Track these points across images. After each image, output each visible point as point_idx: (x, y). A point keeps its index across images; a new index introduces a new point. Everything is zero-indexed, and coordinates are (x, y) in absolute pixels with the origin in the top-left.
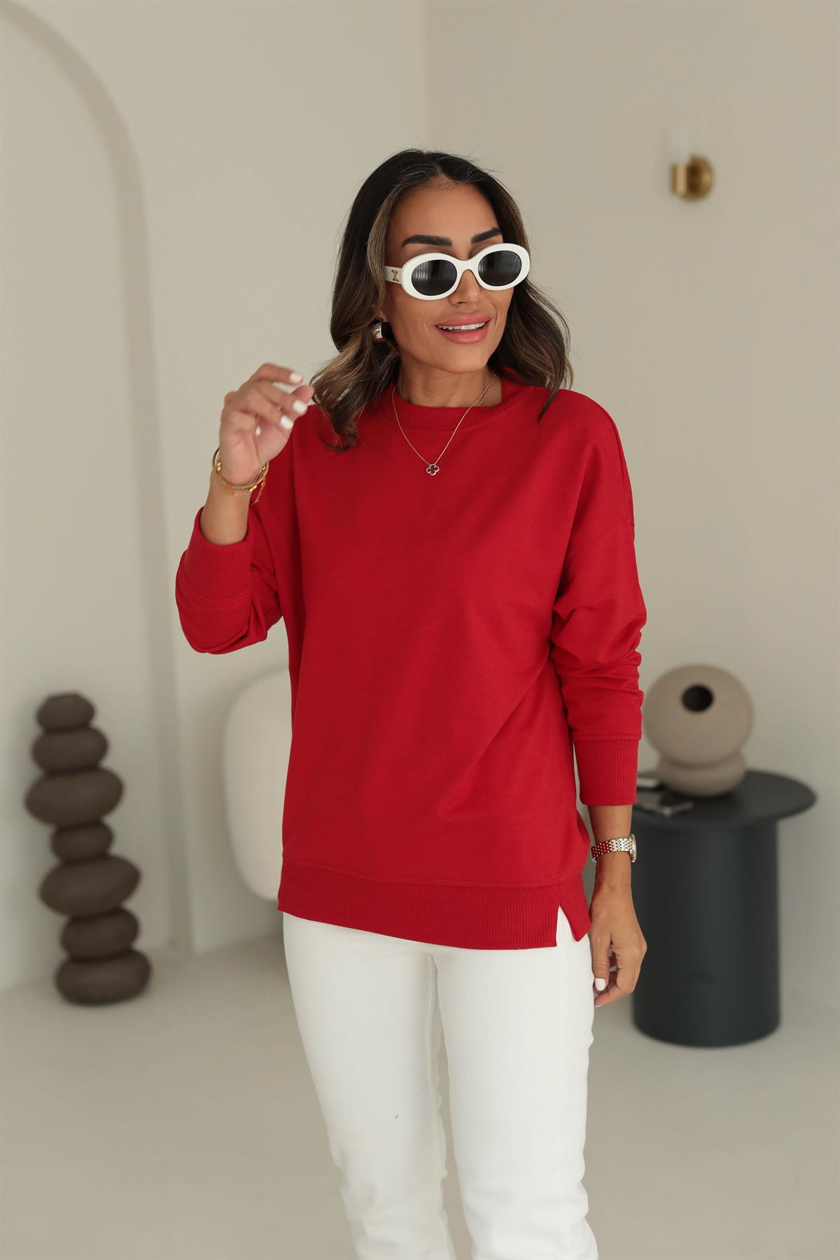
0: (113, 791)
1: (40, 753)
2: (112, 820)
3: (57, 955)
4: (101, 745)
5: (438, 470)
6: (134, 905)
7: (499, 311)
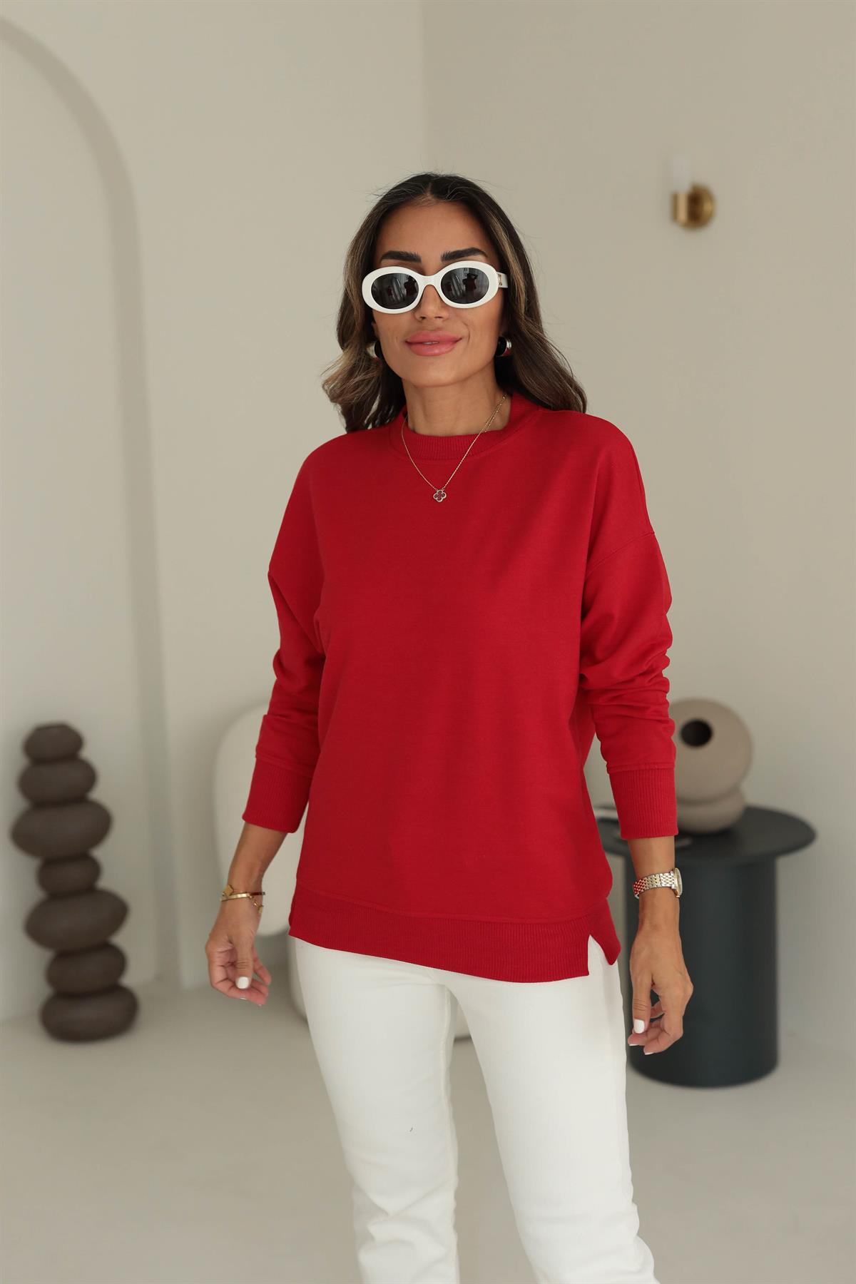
0: (101, 824)
1: (26, 784)
2: (99, 853)
3: (40, 990)
4: (89, 776)
5: (445, 496)
6: (121, 939)
7: (472, 331)
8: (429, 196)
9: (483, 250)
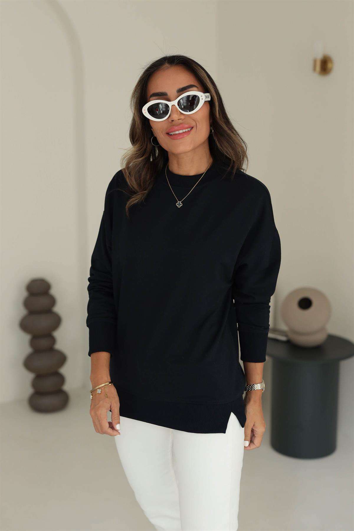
5: (182, 205)
7: (197, 123)
8: (167, 65)
9: (196, 85)
